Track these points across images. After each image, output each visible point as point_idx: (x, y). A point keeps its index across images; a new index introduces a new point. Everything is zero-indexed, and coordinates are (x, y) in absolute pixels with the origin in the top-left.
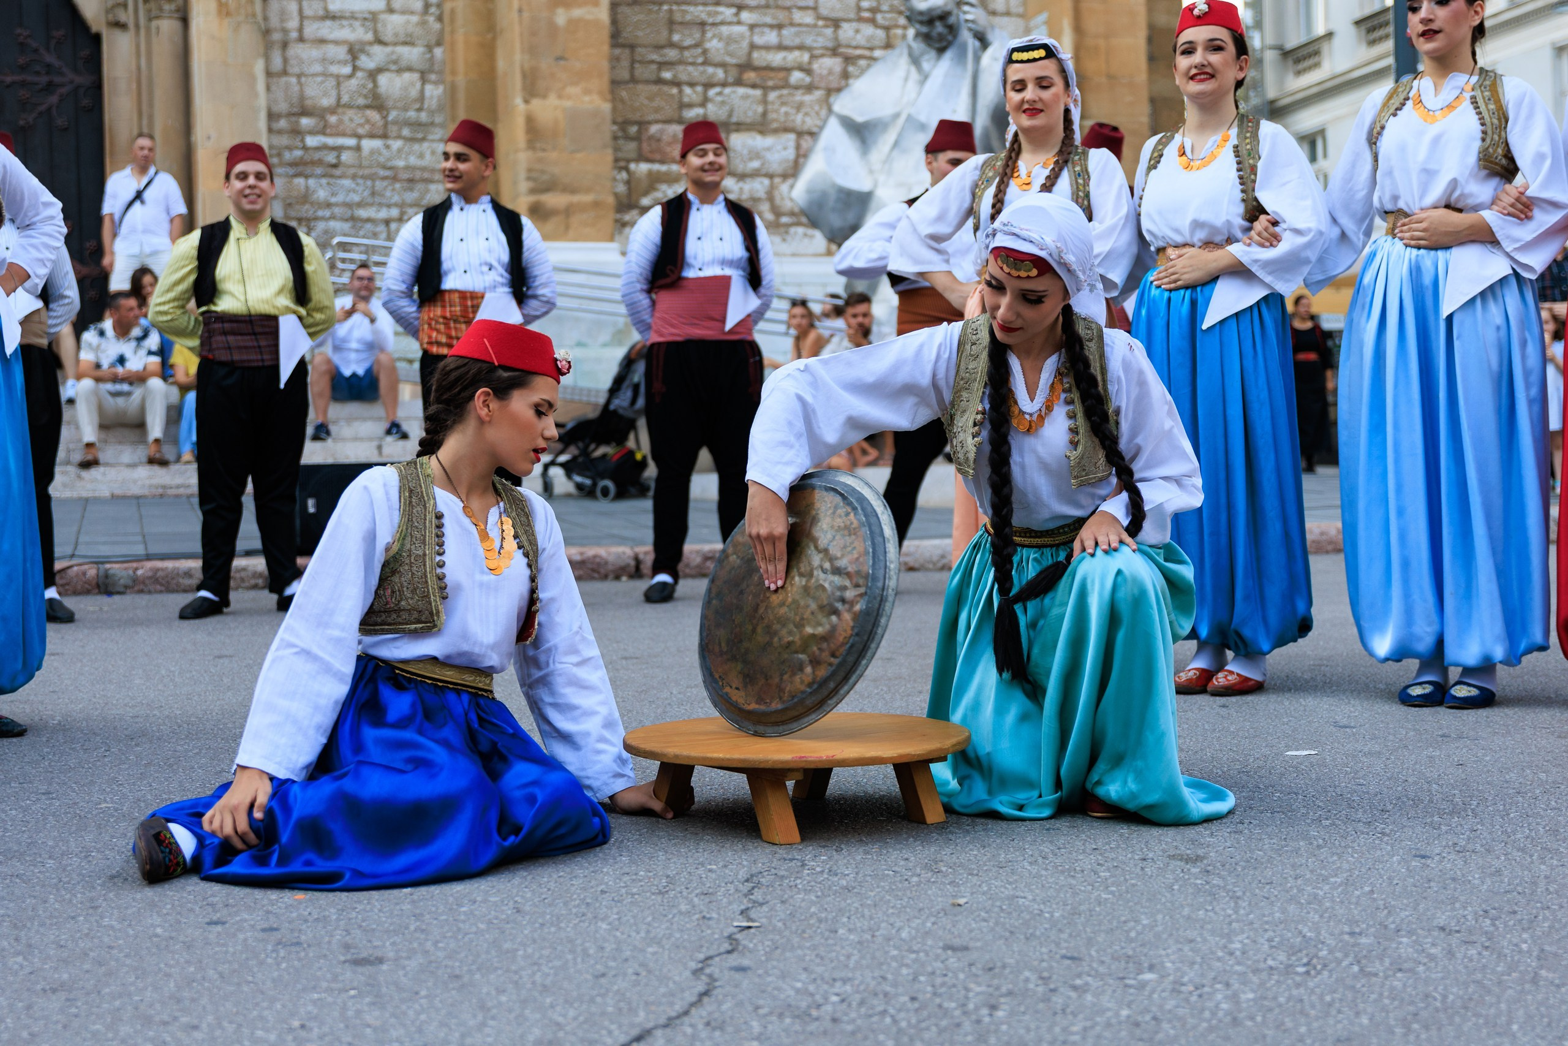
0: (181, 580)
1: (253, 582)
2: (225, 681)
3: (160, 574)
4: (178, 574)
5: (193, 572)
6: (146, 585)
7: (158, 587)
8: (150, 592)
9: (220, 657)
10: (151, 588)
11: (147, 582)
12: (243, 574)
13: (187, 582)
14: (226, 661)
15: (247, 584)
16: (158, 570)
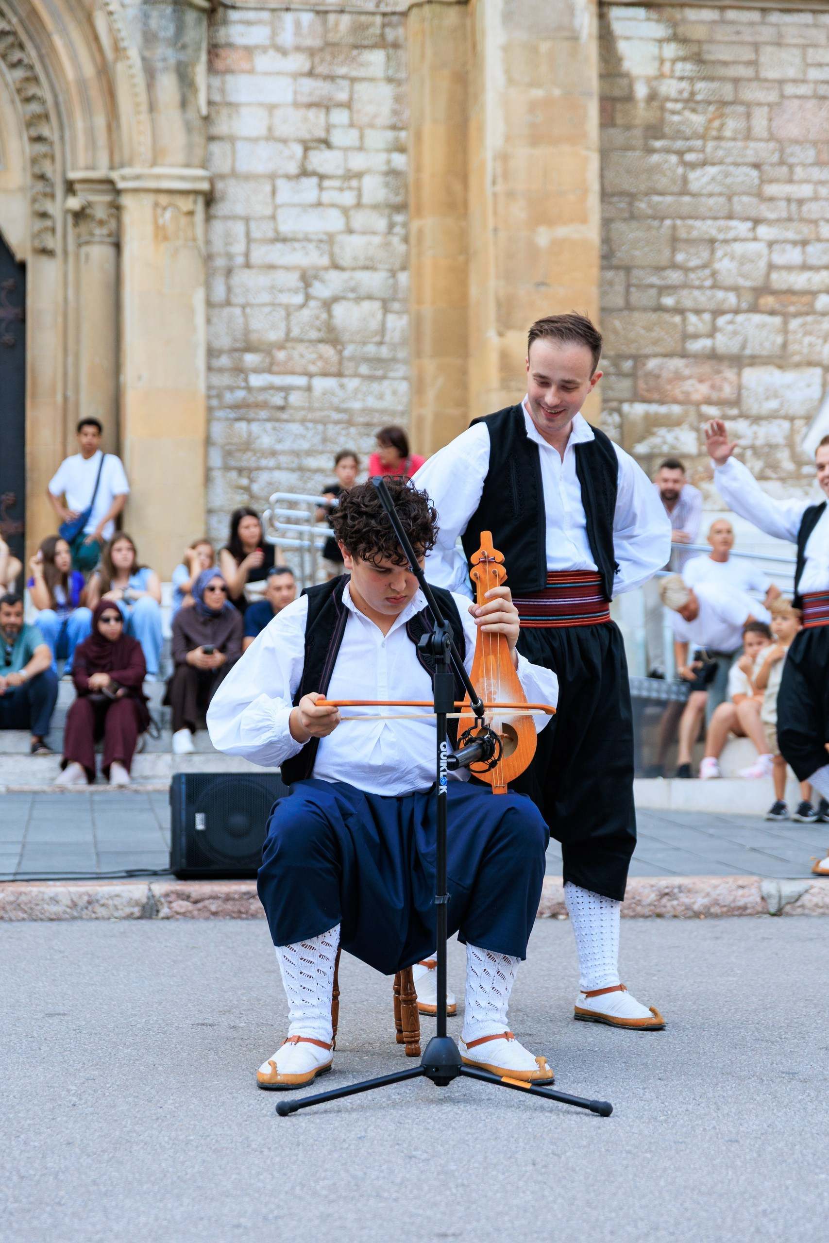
0: (46, 906)
1: (128, 910)
2: (44, 1048)
3: (23, 898)
4: (43, 900)
5: (60, 898)
6: (6, 912)
7: (21, 915)
8: (11, 920)
9: (51, 1015)
10: (12, 915)
11: (8, 907)
12: (117, 901)
13: (53, 909)
14: (56, 1020)
15: (120, 913)
16: (20, 894)
